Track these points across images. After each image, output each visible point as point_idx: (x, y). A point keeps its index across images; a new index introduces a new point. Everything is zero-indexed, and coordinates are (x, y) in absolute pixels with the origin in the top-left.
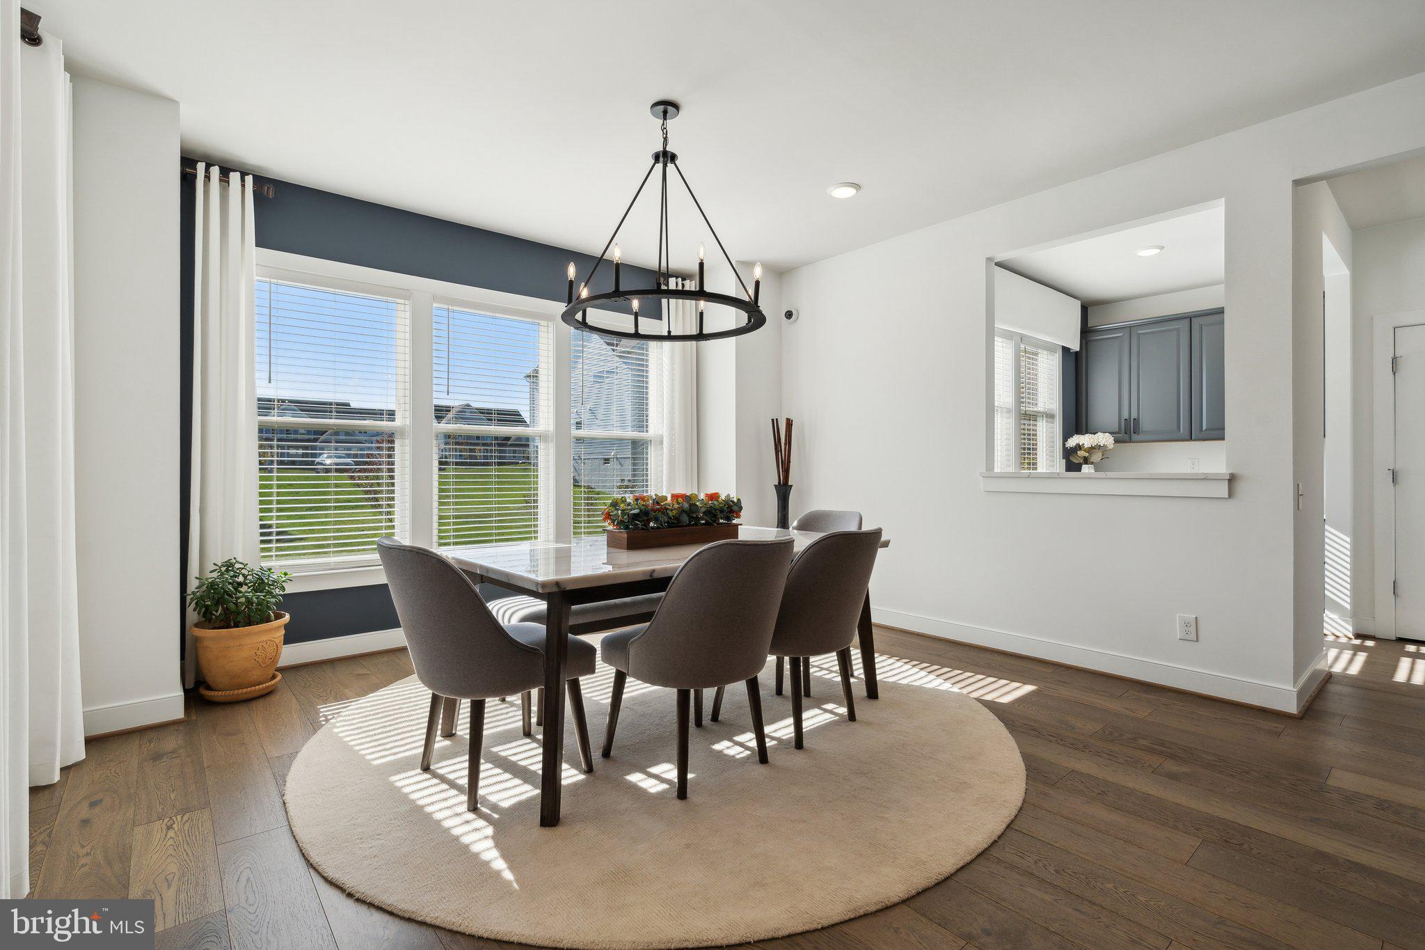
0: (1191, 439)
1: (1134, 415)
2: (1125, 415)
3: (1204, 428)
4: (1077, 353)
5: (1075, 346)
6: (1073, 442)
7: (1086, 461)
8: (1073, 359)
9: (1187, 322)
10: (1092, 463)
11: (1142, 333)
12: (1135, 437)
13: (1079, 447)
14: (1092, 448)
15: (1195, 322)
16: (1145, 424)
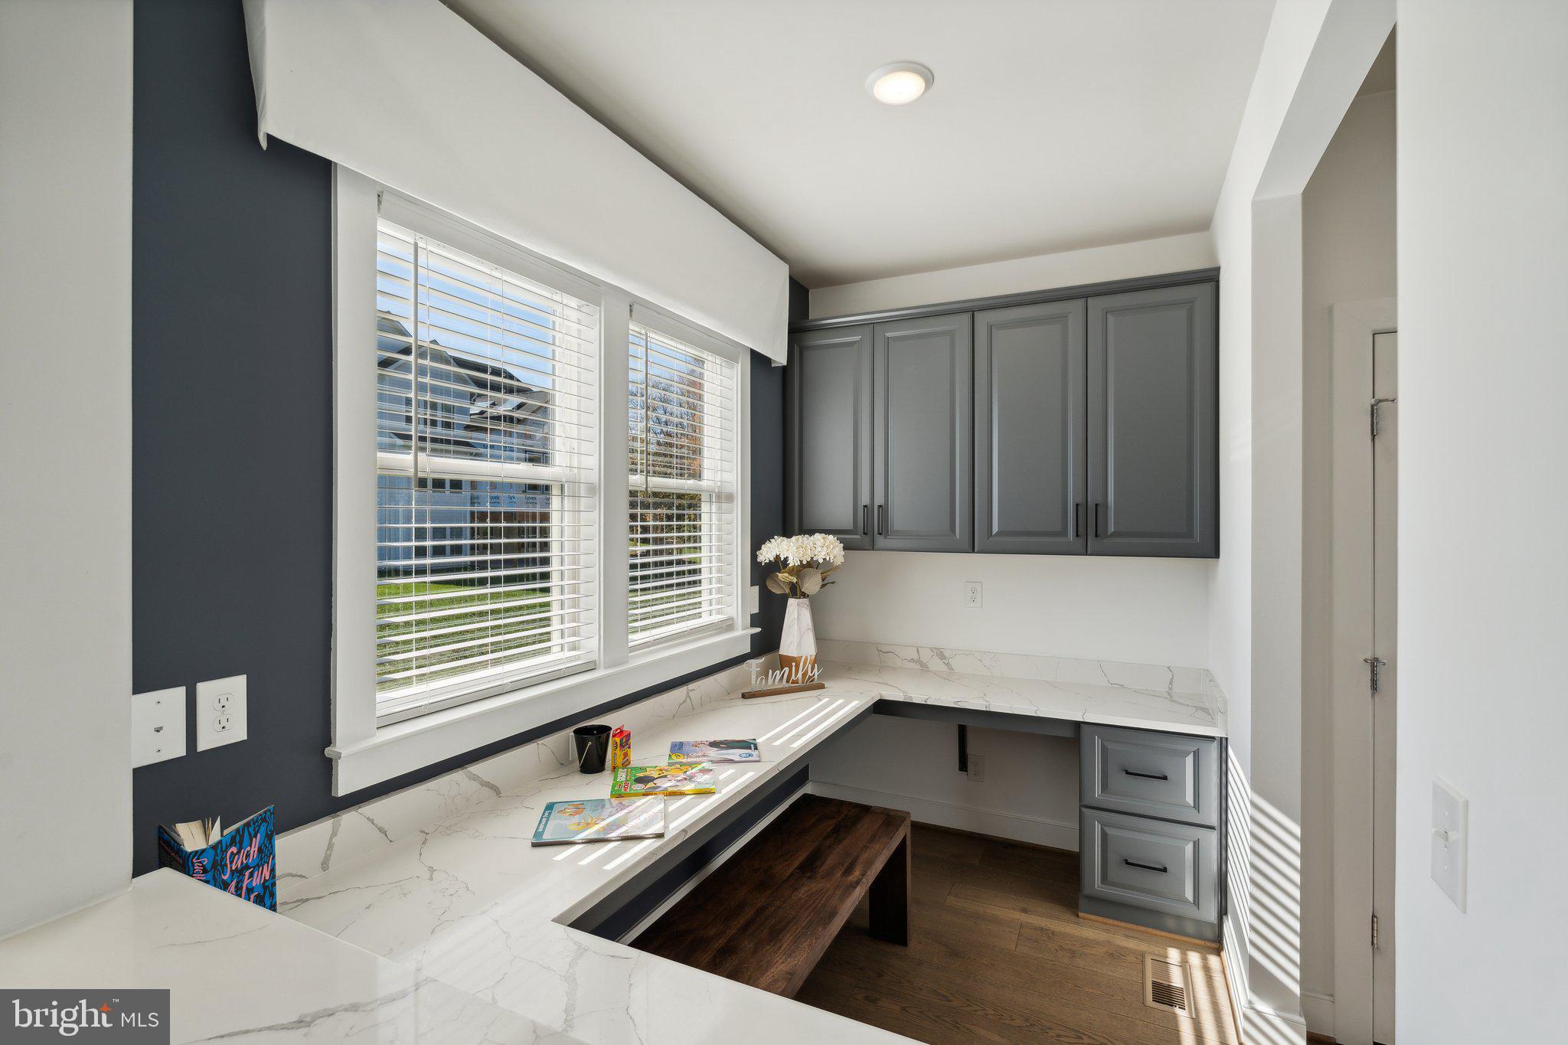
0: (973, 551)
1: (879, 500)
2: (865, 499)
3: (995, 529)
4: (784, 368)
5: (779, 356)
6: (769, 551)
7: (795, 591)
8: (777, 380)
9: (966, 317)
10: (804, 595)
11: (896, 339)
12: (880, 541)
13: (779, 564)
14: (802, 566)
15: (982, 319)
16: (899, 519)
